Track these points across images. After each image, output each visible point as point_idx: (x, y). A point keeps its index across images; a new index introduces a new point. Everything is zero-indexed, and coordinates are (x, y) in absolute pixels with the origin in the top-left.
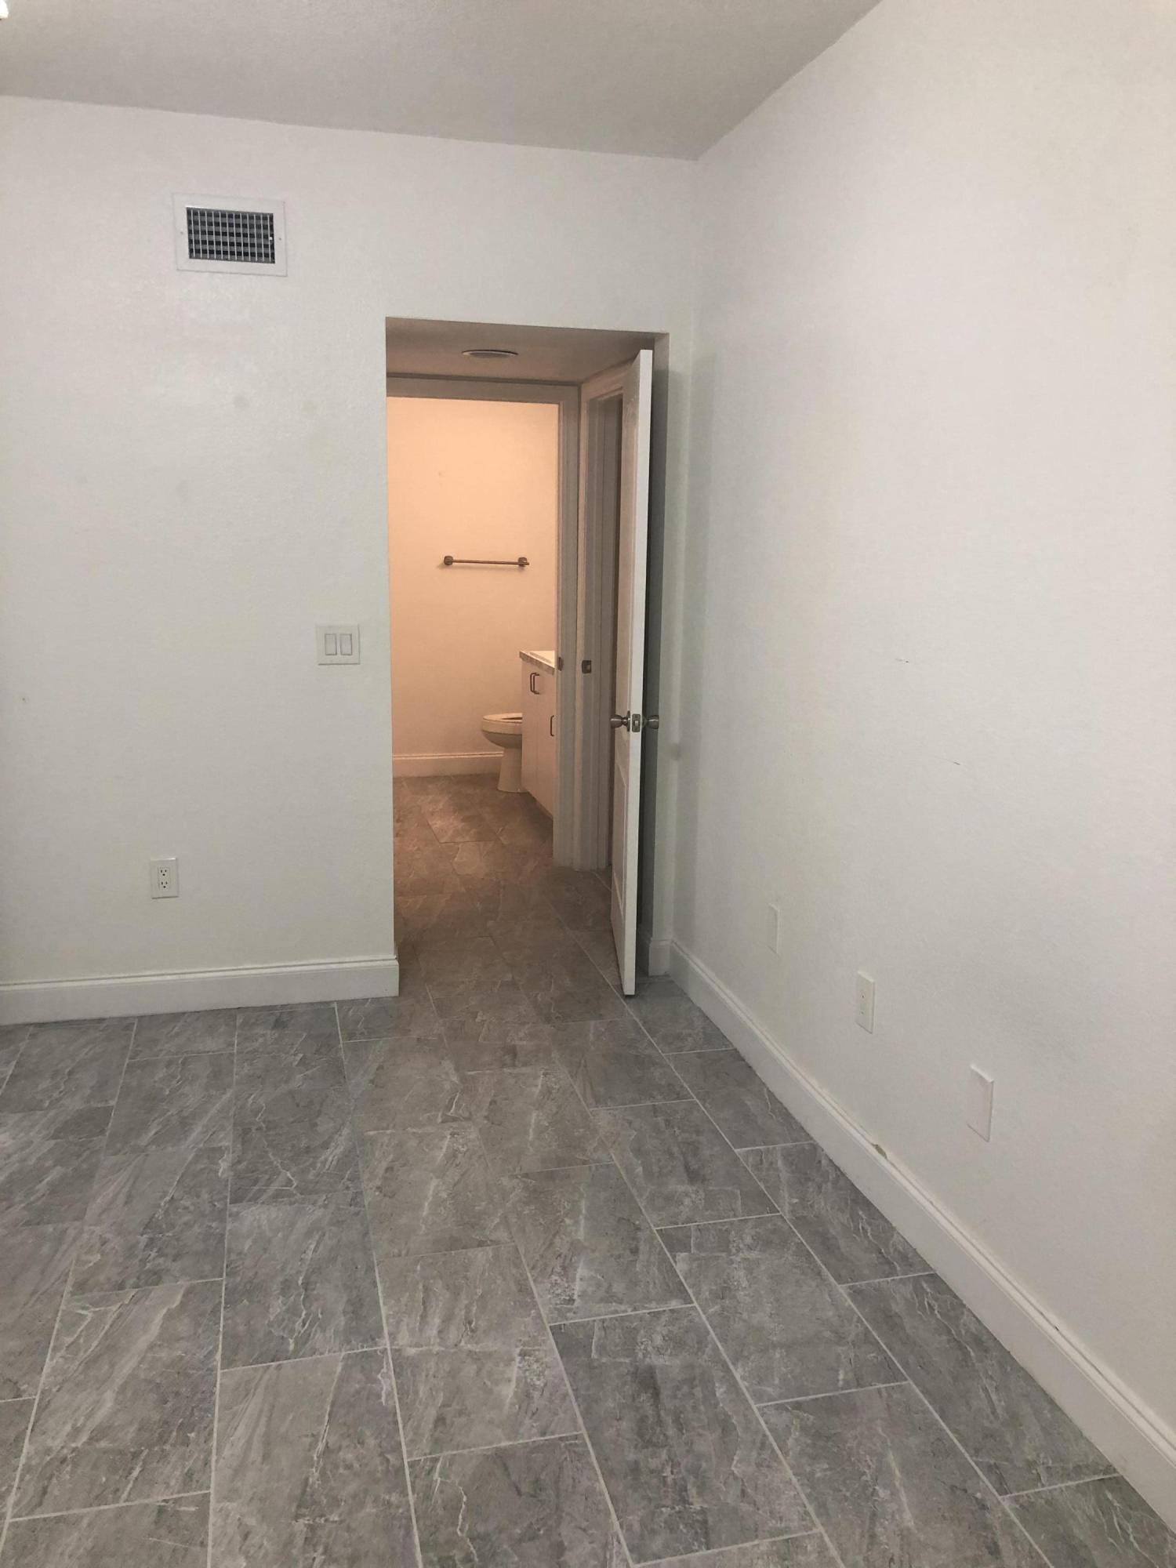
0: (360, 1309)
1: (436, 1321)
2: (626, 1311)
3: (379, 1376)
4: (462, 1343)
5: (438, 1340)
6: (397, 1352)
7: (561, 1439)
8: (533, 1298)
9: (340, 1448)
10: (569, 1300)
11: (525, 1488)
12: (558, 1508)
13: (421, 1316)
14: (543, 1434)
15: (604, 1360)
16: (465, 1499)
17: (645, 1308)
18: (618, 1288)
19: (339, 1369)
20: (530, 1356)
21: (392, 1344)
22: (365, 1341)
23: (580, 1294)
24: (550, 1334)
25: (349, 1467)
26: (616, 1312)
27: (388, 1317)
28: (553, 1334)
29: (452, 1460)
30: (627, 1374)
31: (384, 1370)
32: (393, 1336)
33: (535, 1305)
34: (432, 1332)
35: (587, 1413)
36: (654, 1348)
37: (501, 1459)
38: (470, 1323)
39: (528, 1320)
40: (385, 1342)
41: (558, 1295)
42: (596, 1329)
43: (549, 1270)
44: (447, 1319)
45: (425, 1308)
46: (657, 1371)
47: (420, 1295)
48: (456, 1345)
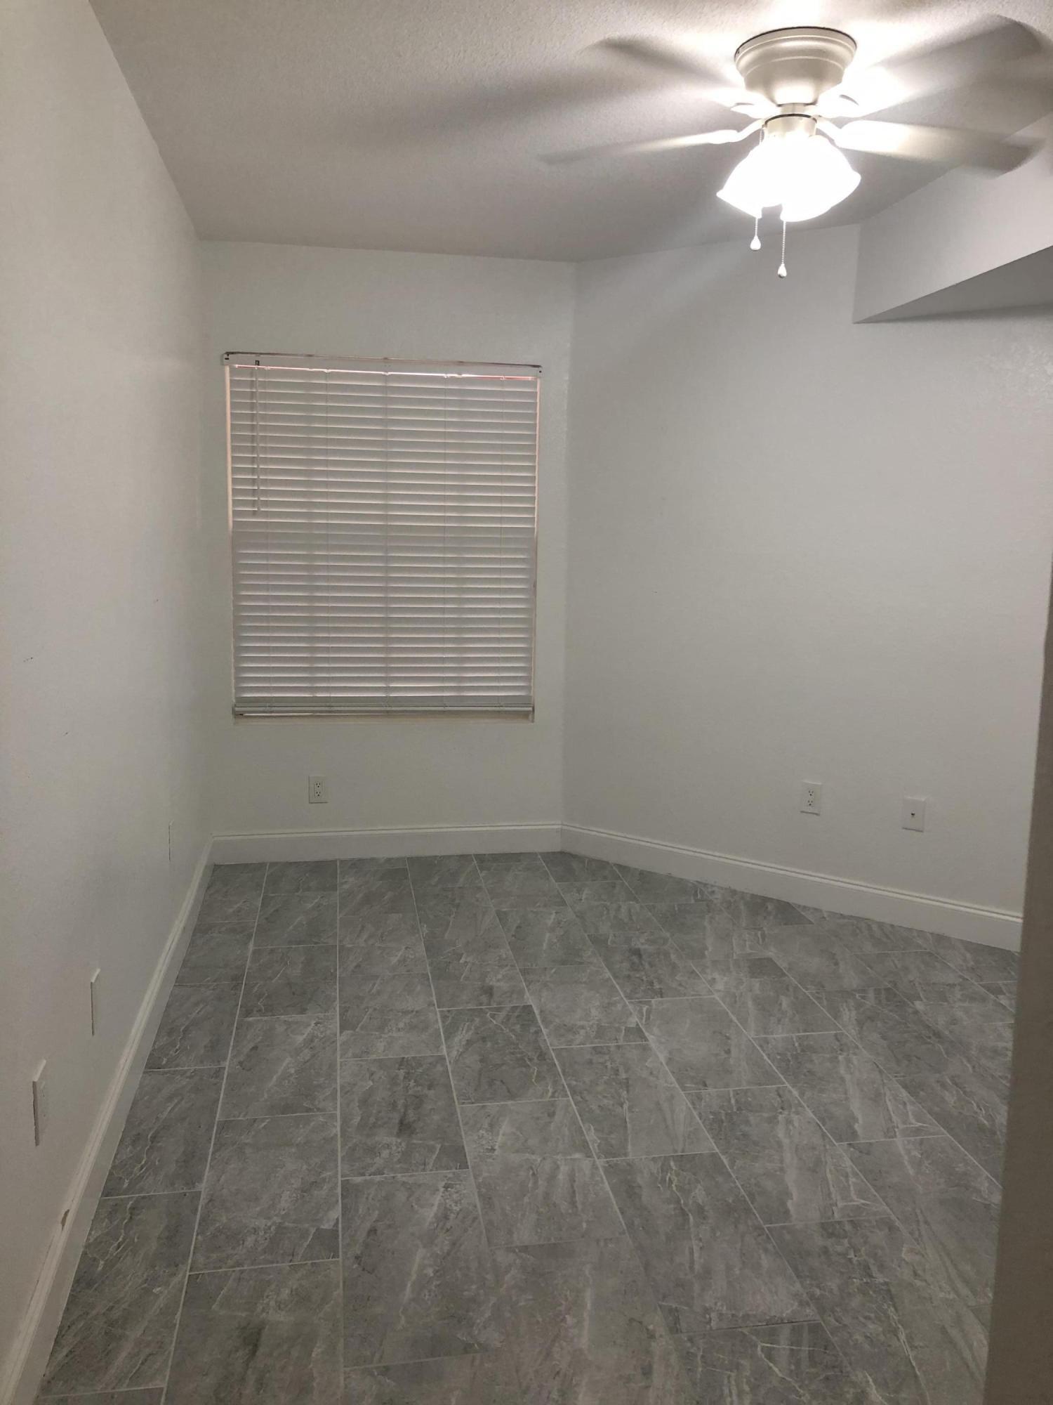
0: (628, 1191)
1: (562, 1177)
2: (403, 1176)
3: (599, 1141)
4: (539, 1160)
5: (559, 1162)
6: (589, 1155)
7: (473, 1103)
8: (479, 1192)
9: (613, 1105)
10: (448, 1187)
11: (498, 1083)
12: (480, 1075)
13: (574, 1181)
14: (483, 1107)
15: (432, 1143)
16: (533, 1080)
17: (385, 1178)
18: (401, 1196)
19: (630, 1147)
20: (487, 1149)
21: (594, 1161)
22: (616, 1165)
23: (437, 1192)
24: (469, 1164)
25: (605, 1097)
26: (411, 1176)
27: (602, 1182)
28: (467, 1162)
29: (542, 1096)
30: (417, 1133)
31: (596, 1145)
32: (594, 1167)
33: (479, 1186)
34: (564, 1169)
35: (453, 1114)
36: (391, 1149)
37: (512, 1096)
38: (534, 1174)
39: (485, 1174)
40: (601, 1163)
41: (457, 1193)
42: (431, 1164)
43: (460, 1216)
44: (552, 1177)
45: (572, 1187)
46: (395, 1133)
47: (578, 1198)
48: (544, 1159)
